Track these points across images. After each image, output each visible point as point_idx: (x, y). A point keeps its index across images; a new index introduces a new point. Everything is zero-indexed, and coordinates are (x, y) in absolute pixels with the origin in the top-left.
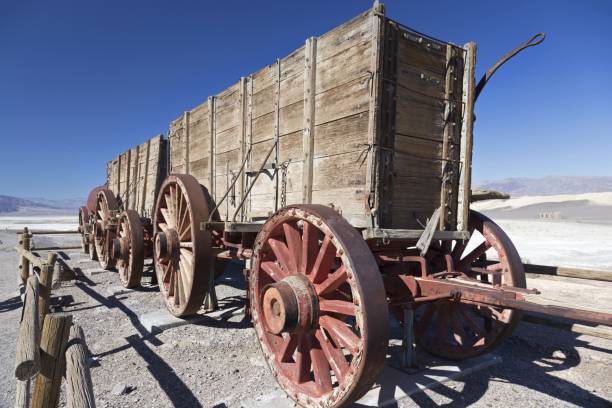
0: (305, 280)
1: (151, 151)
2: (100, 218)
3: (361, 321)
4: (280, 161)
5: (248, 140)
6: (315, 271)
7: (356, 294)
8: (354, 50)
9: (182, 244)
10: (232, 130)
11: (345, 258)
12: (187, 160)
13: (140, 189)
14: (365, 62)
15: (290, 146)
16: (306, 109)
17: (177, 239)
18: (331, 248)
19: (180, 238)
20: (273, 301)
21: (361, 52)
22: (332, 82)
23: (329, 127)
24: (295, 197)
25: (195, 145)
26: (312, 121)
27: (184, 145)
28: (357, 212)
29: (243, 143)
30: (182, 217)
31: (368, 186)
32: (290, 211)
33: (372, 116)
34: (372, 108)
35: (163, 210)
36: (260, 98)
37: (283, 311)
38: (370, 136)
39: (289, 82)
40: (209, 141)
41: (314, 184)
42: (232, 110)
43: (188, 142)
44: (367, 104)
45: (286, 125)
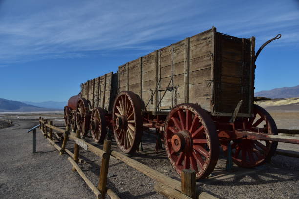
0: (188, 132)
1: (107, 79)
2: (79, 111)
3: (209, 145)
4: (175, 86)
5: (159, 76)
6: (191, 128)
7: (207, 135)
8: (205, 44)
9: (129, 122)
10: (151, 72)
11: (203, 123)
12: (128, 84)
13: (101, 97)
14: (209, 49)
15: (179, 80)
16: (185, 66)
17: (126, 119)
18: (198, 119)
19: (127, 119)
20: (176, 140)
21: (208, 45)
22: (196, 55)
23: (195, 73)
24: (181, 100)
25: (132, 77)
26: (188, 70)
27: (126, 78)
28: (207, 106)
29: (157, 78)
30: (128, 110)
31: (211, 96)
32: (181, 106)
33: (212, 70)
34: (212, 66)
35: (117, 107)
36: (164, 59)
37: (180, 143)
38: (211, 77)
39: (177, 54)
40: (139, 76)
41: (189, 95)
42: (151, 63)
43: (128, 76)
44: (210, 65)
45: (176, 71)
